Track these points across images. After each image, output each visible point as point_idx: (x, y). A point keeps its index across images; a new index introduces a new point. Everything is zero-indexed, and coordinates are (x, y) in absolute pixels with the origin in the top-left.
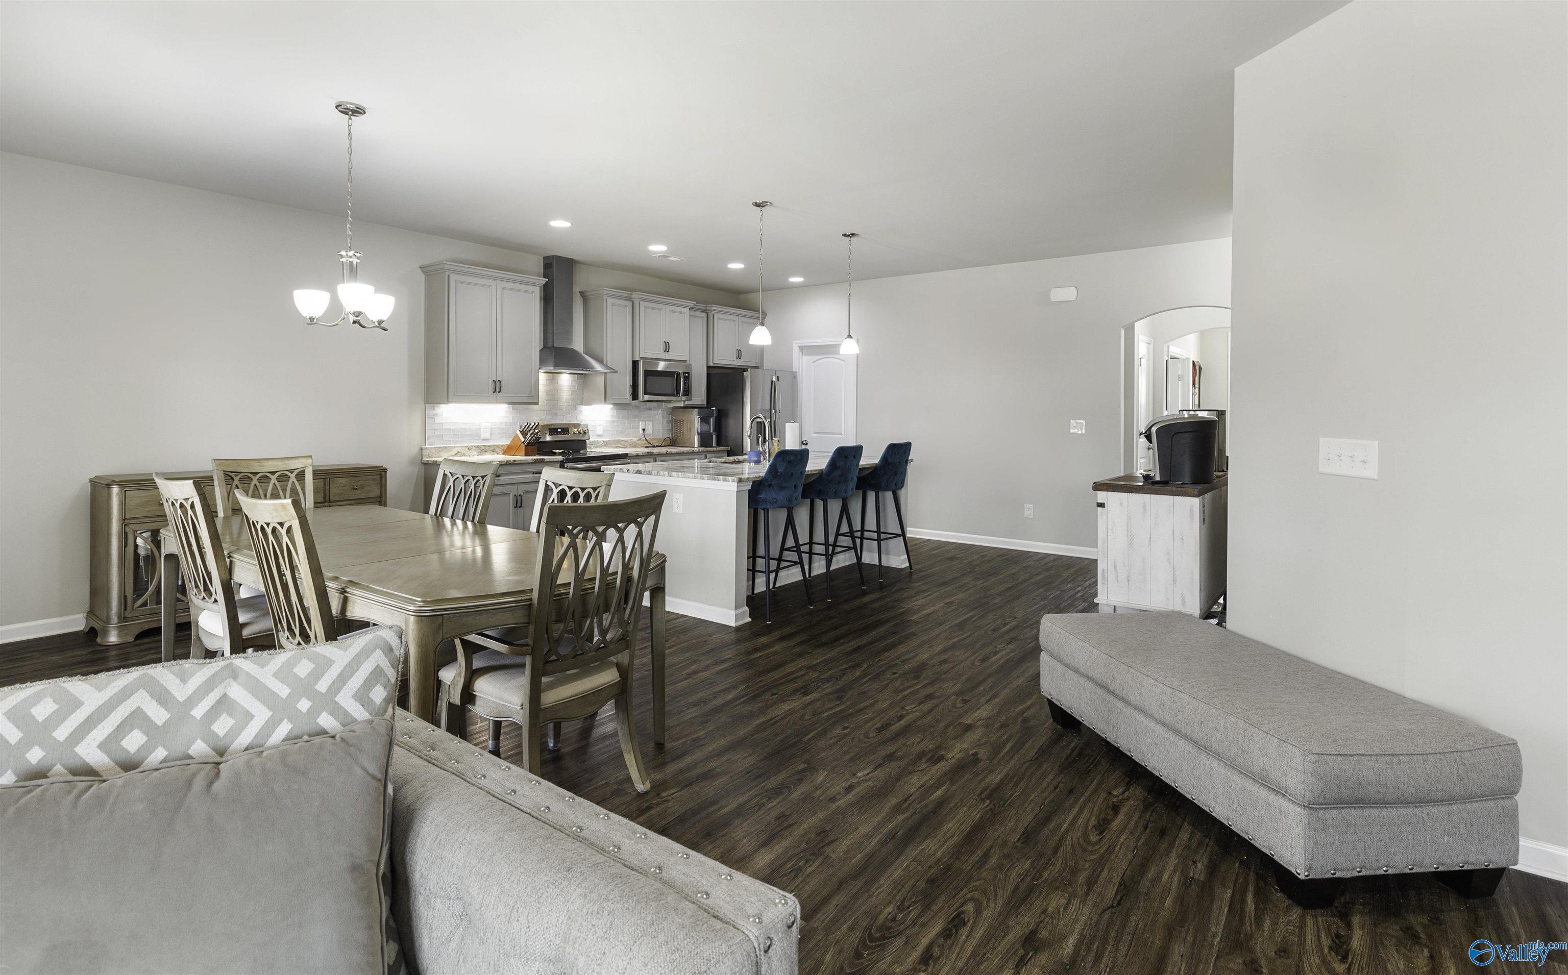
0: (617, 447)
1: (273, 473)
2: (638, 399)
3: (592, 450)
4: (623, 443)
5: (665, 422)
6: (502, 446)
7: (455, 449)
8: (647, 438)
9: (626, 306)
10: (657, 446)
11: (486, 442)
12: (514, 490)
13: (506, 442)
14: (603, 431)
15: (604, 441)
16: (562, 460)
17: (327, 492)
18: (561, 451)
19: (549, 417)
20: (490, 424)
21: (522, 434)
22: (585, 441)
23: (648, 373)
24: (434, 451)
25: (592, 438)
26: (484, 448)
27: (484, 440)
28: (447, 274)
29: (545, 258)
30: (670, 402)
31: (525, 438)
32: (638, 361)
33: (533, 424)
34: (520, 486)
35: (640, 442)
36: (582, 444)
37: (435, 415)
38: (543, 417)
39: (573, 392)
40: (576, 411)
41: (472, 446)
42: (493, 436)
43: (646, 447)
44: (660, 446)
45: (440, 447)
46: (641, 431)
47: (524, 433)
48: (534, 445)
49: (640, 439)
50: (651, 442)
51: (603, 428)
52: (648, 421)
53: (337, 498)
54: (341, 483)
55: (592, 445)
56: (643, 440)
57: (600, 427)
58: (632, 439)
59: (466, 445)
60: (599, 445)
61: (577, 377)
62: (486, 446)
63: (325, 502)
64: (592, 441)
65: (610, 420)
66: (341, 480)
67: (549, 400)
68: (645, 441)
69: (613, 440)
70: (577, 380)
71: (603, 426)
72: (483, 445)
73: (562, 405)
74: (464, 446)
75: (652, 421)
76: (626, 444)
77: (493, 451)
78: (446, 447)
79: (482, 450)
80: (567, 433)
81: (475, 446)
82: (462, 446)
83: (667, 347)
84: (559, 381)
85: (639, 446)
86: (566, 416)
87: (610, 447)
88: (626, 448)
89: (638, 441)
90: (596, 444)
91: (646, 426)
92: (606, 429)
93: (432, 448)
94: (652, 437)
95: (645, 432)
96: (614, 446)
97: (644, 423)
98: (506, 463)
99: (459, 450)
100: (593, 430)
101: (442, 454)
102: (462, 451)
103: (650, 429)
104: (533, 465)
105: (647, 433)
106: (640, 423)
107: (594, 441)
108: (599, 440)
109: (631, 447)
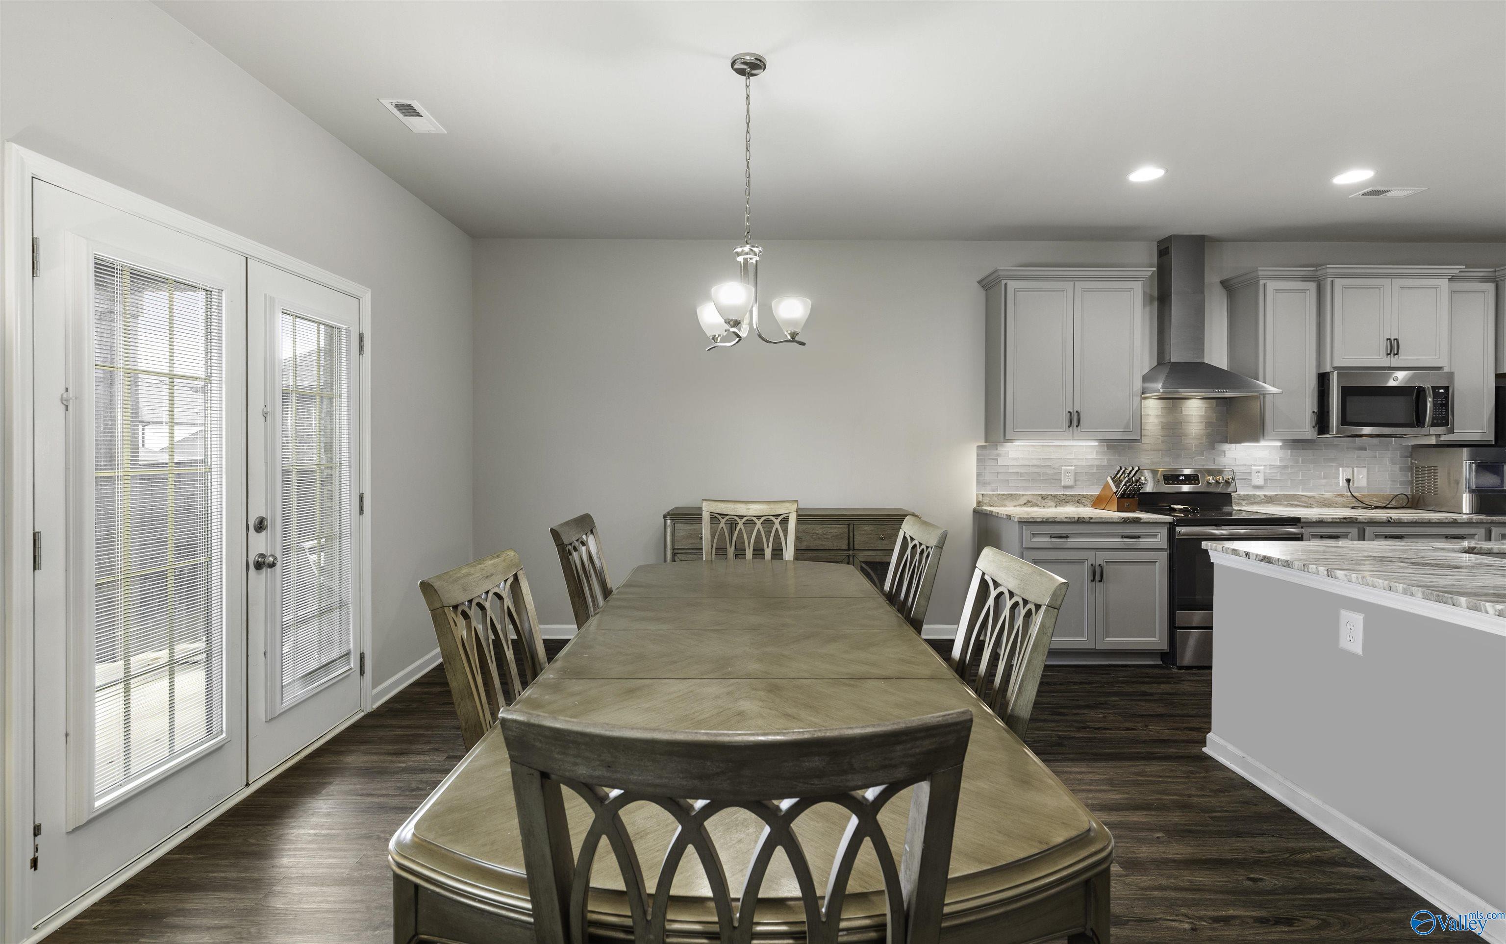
0: (1292, 505)
1: (759, 517)
2: (1328, 433)
3: (1242, 509)
4: (1303, 499)
5: (1397, 468)
6: (1091, 496)
7: (1025, 497)
8: (1356, 495)
9: (1306, 290)
10: (1376, 507)
11: (1069, 490)
12: (1090, 558)
13: (1096, 491)
14: (1265, 480)
15: (1265, 496)
16: (1171, 521)
17: (851, 540)
18: (1182, 507)
19: (1166, 459)
20: (1073, 468)
21: (1114, 482)
22: (1229, 495)
23: (1347, 392)
24: (996, 499)
25: (1242, 490)
26: (1064, 497)
27: (1066, 487)
28: (1003, 282)
29: (1160, 243)
30: (1402, 436)
31: (1117, 486)
32: (1328, 373)
33: (1130, 469)
34: (1099, 553)
35: (1340, 500)
36: (1226, 498)
37: (999, 455)
38: (1156, 459)
39: (1209, 425)
40: (1214, 451)
41: (1048, 495)
42: (1079, 483)
43: (1353, 508)
44: (1385, 507)
45: (1004, 495)
46: (1342, 482)
47: (1117, 482)
48: (1133, 497)
49: (1341, 495)
50: (1365, 500)
51: (1265, 476)
52: (1357, 467)
53: (862, 547)
54: (866, 530)
55: (1244, 500)
56: (1348, 497)
57: (1259, 474)
58: (1323, 495)
59: (1039, 493)
60: (1256, 500)
61: (1216, 402)
62: (1067, 495)
63: (848, 550)
64: (1244, 495)
65: (1278, 464)
66: (866, 527)
67: (1166, 436)
68: (1351, 498)
69: (1284, 494)
70: (1216, 406)
71: (1265, 473)
72: (1063, 495)
73: (1189, 443)
74: (1036, 494)
75: (1365, 467)
76: (1311, 501)
77: (1078, 502)
78: (1012, 495)
79: (1061, 501)
80: (1197, 482)
81: (1051, 495)
82: (1033, 495)
83: (1393, 347)
84: (1183, 409)
85: (1337, 506)
86: (1196, 458)
87: (1278, 504)
88: (1311, 507)
89: (1336, 497)
90: (1252, 500)
91: (1353, 475)
92: (1270, 478)
93: (993, 495)
94: (1366, 493)
95: (1351, 484)
96: (1286, 503)
97: (1350, 470)
98: (1078, 520)
99: (1030, 500)
100: (1245, 479)
101: (1007, 502)
102: (1033, 500)
103: (1361, 479)
104: (1122, 525)
105: (1355, 485)
106: (1341, 469)
107: (1248, 495)
108: (1258, 493)
109: (1321, 507)
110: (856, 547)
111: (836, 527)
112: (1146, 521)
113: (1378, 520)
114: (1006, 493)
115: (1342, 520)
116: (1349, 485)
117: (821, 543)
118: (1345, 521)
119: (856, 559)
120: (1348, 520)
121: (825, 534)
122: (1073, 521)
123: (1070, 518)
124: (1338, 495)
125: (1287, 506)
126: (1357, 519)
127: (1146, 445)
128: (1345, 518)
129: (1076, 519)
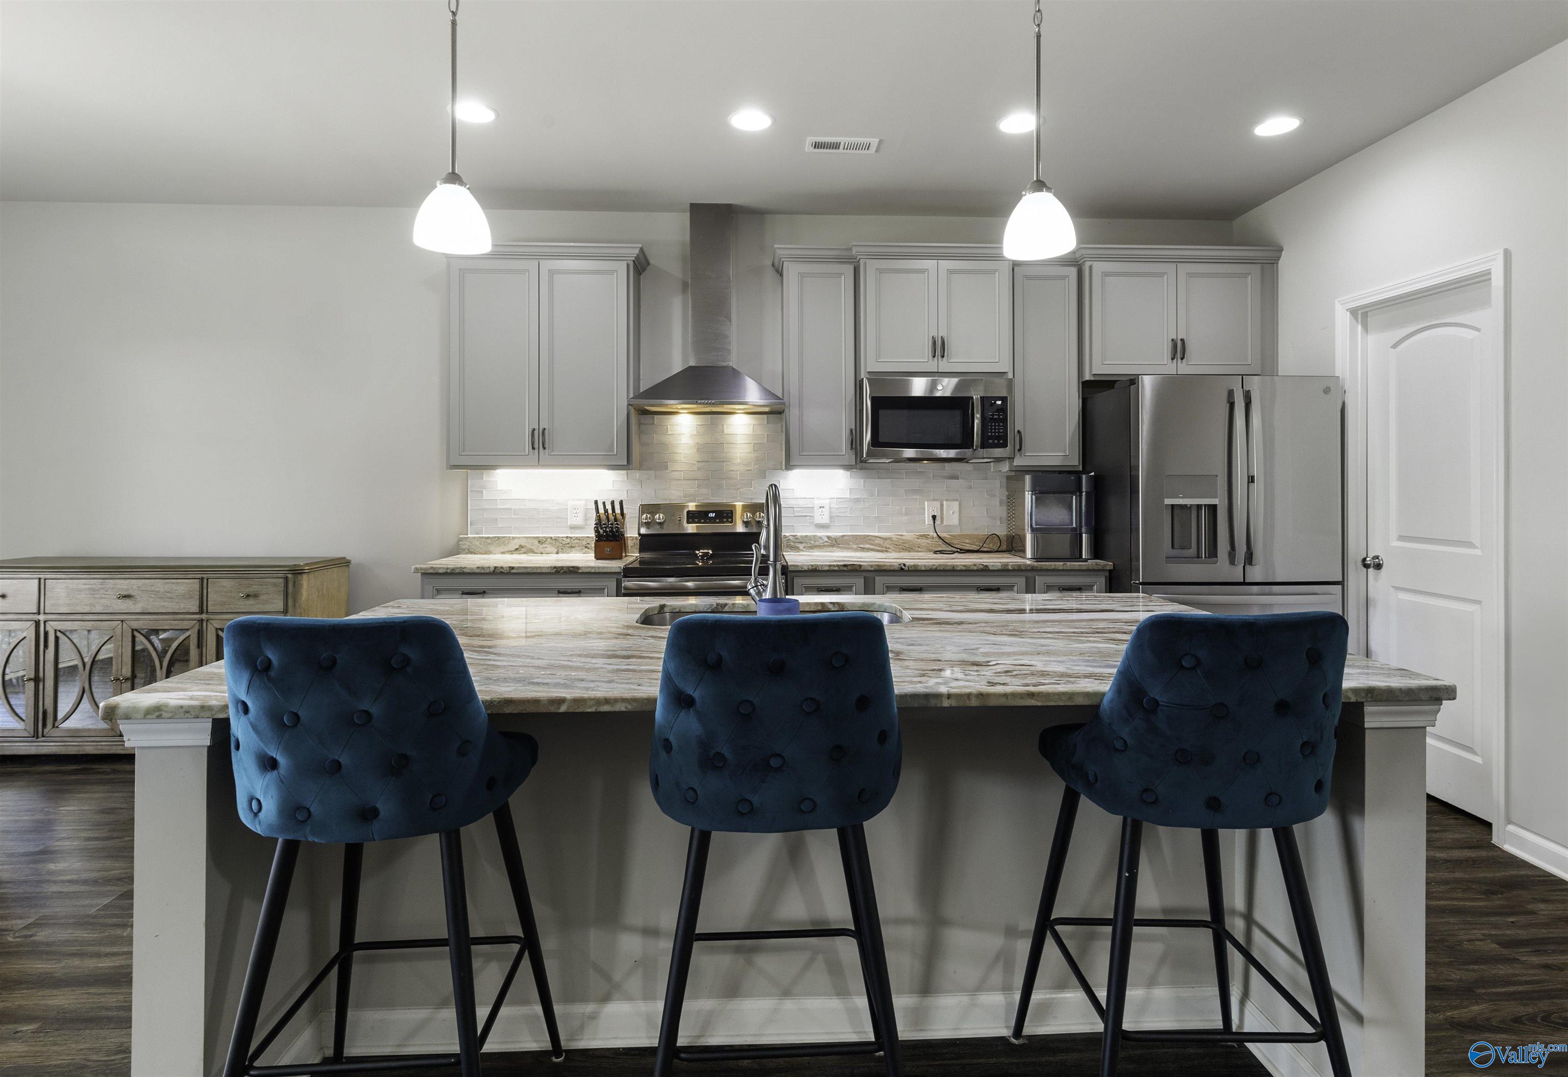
0: (863, 549)
4: (877, 541)
5: (996, 501)
7: (516, 541)
8: (942, 535)
9: (839, 275)
10: (968, 552)
11: (578, 531)
14: (831, 518)
15: (828, 537)
19: (691, 491)
20: (583, 502)
23: (881, 404)
25: (803, 530)
26: (568, 540)
27: (573, 528)
32: (862, 380)
35: (923, 542)
37: (484, 486)
39: (757, 446)
41: (547, 538)
42: (590, 522)
45: (488, 538)
46: (928, 520)
48: (615, 540)
49: (925, 536)
50: (954, 542)
51: (830, 512)
52: (947, 500)
53: (218, 609)
54: (223, 587)
55: (801, 543)
56: (933, 538)
57: (824, 510)
58: (901, 535)
59: (535, 536)
60: (817, 543)
61: (767, 418)
62: (571, 538)
63: (201, 612)
64: (802, 537)
65: (848, 497)
66: (225, 582)
67: (702, 462)
68: (937, 539)
69: (852, 535)
70: (768, 423)
71: (830, 508)
72: (567, 537)
73: (733, 471)
74: (531, 537)
75: (957, 500)
76: (886, 544)
77: (586, 547)
78: (498, 537)
79: (564, 545)
80: (730, 520)
81: (551, 538)
82: (527, 537)
83: (939, 348)
84: (725, 426)
85: (920, 549)
86: (741, 490)
87: (845, 548)
88: (887, 551)
89: (918, 538)
90: (812, 542)
91: (942, 510)
92: (838, 514)
93: (474, 538)
94: (957, 532)
95: (938, 522)
96: (855, 546)
97: (938, 504)
98: (494, 571)
99: (523, 544)
100: (807, 516)
101: (492, 548)
102: (527, 545)
103: (952, 516)
104: (554, 576)
105: (945, 524)
106: (926, 502)
107: (806, 536)
108: (819, 534)
109: (900, 552)
110: (210, 609)
111: (183, 583)
112: (585, 571)
113: (888, 568)
114: (491, 536)
115: (842, 568)
116: (934, 523)
117: (162, 604)
118: (845, 569)
119: (209, 625)
120: (849, 568)
121: (168, 592)
122: (488, 571)
123: (483, 568)
124: (922, 536)
125: (856, 550)
126: (860, 566)
127: (676, 473)
128: (845, 566)
129: (492, 569)
